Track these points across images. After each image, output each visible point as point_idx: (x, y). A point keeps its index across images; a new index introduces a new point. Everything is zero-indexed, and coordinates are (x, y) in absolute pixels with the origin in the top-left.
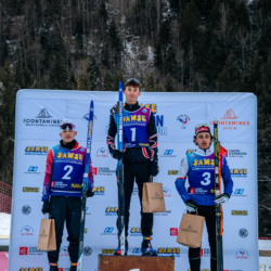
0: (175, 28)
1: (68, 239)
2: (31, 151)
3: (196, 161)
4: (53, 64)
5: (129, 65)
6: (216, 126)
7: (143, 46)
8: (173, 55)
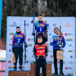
1: (19, 59)
3: (55, 38)
4: (17, 7)
6: (60, 27)
8: (52, 4)
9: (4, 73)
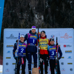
0: (49, 10)
5: (36, 21)
7: (40, 15)
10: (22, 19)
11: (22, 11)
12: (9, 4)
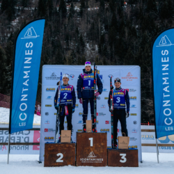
0: (107, 37)
2: (48, 90)
4: (57, 53)
5: (88, 53)
7: (93, 45)
9: (39, 147)
10: (68, 49)
11: (67, 38)
12: (50, 28)
